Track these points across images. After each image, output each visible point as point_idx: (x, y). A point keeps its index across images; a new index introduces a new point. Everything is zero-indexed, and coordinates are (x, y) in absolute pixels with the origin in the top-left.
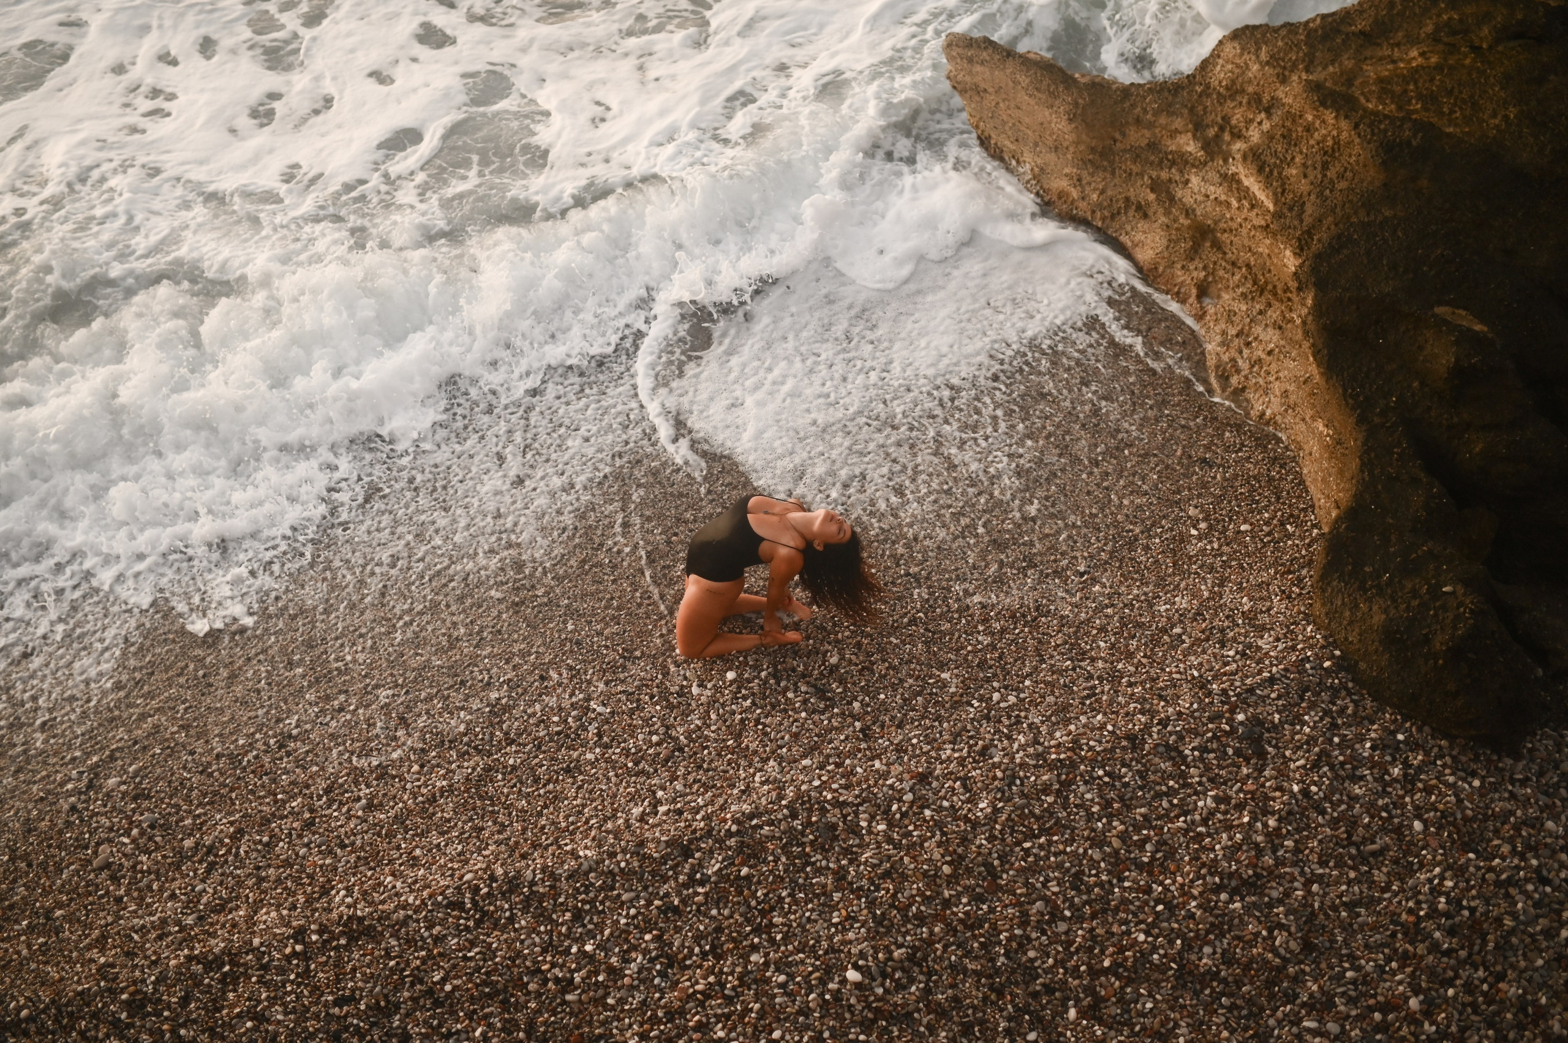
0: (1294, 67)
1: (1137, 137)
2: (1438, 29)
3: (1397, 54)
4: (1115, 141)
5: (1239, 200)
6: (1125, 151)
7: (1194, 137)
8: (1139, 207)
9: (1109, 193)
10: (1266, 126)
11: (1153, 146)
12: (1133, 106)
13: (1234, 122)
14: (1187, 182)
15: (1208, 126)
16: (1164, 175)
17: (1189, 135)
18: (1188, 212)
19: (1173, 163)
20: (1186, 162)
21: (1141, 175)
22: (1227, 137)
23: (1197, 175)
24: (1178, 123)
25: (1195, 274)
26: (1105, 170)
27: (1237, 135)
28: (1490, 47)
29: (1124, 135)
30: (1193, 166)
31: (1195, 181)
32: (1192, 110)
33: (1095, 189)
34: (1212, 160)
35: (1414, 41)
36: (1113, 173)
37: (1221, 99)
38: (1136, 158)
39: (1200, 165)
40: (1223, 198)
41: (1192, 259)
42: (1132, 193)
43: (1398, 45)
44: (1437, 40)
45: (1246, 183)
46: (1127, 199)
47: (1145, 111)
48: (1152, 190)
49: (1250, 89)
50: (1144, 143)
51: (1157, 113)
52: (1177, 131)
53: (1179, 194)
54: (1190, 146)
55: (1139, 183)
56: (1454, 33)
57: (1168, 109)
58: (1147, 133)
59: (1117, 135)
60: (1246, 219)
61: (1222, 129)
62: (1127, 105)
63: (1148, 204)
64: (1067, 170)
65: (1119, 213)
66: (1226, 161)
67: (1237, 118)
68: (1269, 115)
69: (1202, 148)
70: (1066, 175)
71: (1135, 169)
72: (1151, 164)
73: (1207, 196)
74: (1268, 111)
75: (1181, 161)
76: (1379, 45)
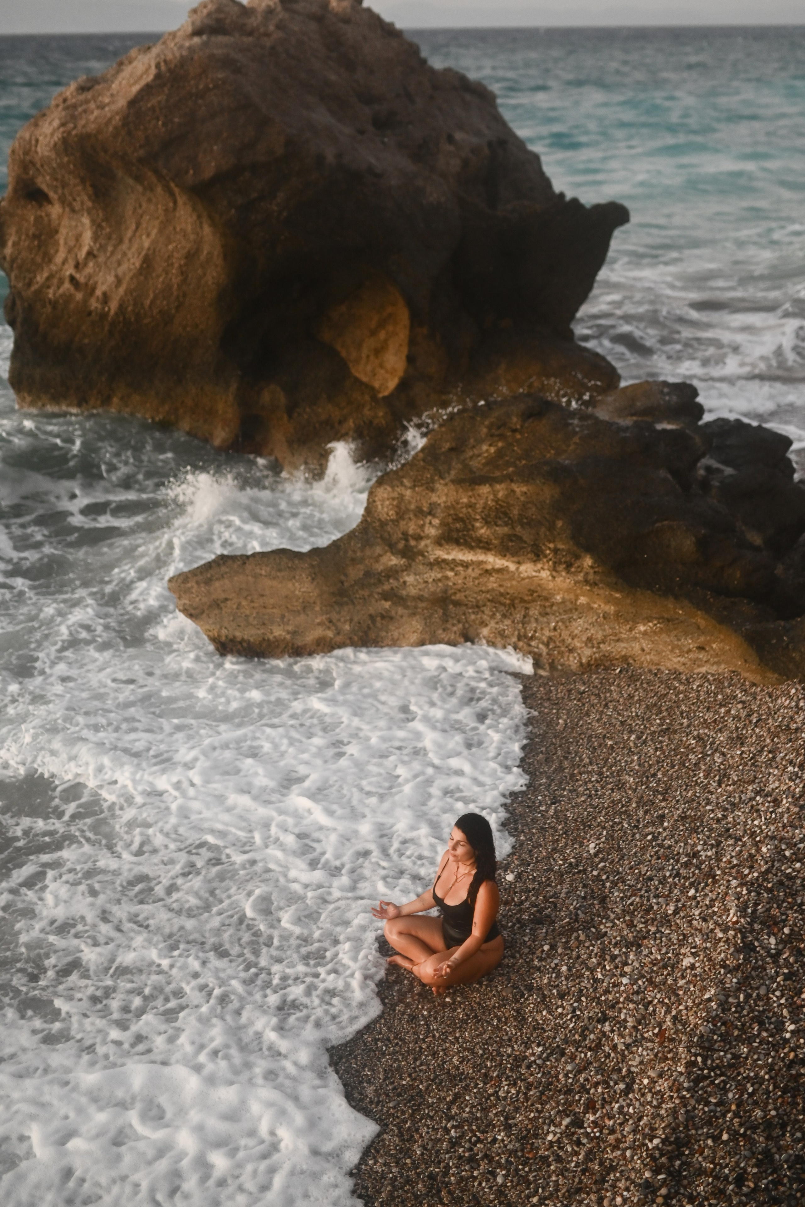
0: (433, 481)
1: (355, 573)
2: (489, 428)
3: (476, 451)
4: (342, 583)
5: (452, 569)
6: (352, 586)
7: (393, 553)
8: (383, 617)
9: (356, 619)
10: (436, 522)
11: (368, 574)
12: (346, 552)
13: (411, 532)
14: (405, 583)
15: (396, 543)
16: (386, 587)
17: (389, 554)
18: (420, 598)
19: (388, 577)
20: (397, 572)
21: (371, 595)
22: (413, 543)
23: (408, 575)
24: (378, 550)
25: (455, 629)
26: (347, 604)
27: (419, 538)
28: (522, 426)
29: (346, 575)
30: (403, 571)
31: (410, 579)
32: (382, 537)
33: (345, 622)
34: (414, 560)
35: (480, 442)
36: (353, 603)
37: (396, 522)
38: (363, 586)
39: (407, 568)
40: (439, 576)
41: (447, 621)
42: (372, 611)
43: (474, 447)
44: (492, 436)
45: (450, 557)
46: (371, 616)
47: (354, 552)
48: (386, 600)
49: (413, 507)
50: (361, 574)
51: (362, 549)
52: (380, 556)
53: (404, 593)
54: (394, 561)
55: (373, 601)
56: (499, 428)
57: (367, 543)
58: (361, 567)
59: (343, 578)
60: (465, 578)
61: (407, 540)
62: (341, 553)
63: (387, 611)
64: (318, 620)
65: (369, 628)
66: (423, 555)
67: (412, 528)
68: (434, 516)
69: (403, 557)
70: (319, 624)
71: (366, 593)
72: (374, 584)
73: (427, 582)
74: (430, 513)
75: (392, 573)
76: (463, 451)
